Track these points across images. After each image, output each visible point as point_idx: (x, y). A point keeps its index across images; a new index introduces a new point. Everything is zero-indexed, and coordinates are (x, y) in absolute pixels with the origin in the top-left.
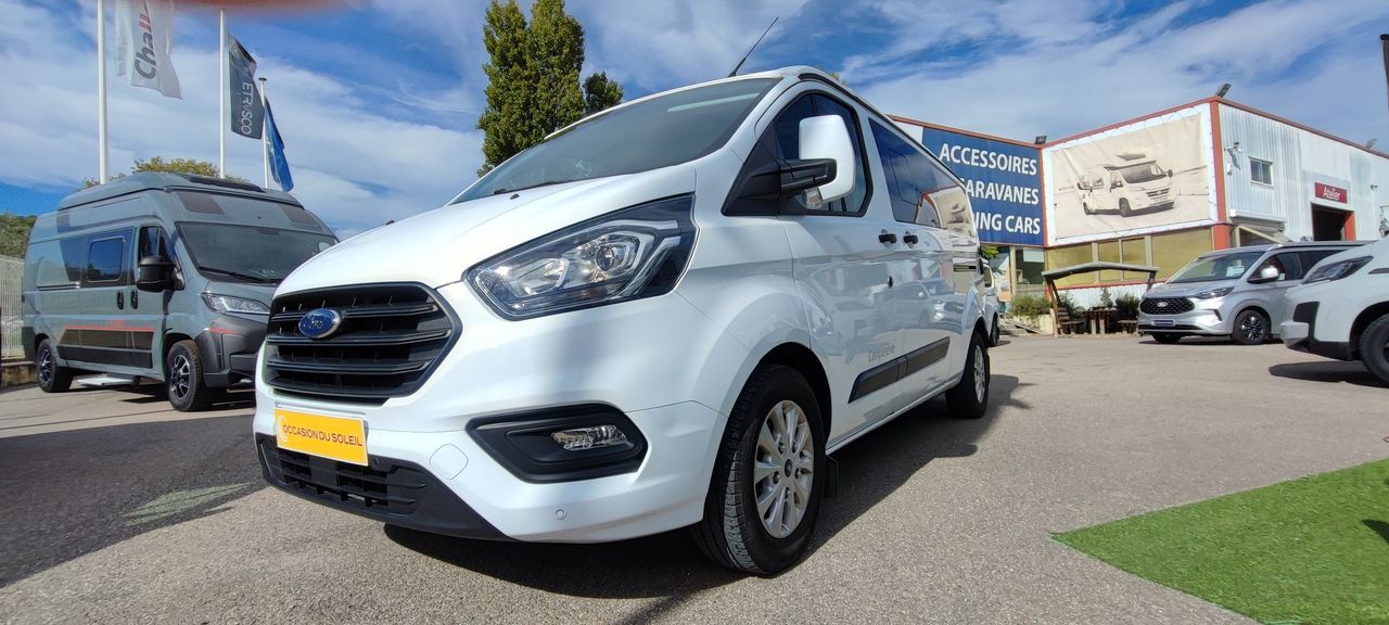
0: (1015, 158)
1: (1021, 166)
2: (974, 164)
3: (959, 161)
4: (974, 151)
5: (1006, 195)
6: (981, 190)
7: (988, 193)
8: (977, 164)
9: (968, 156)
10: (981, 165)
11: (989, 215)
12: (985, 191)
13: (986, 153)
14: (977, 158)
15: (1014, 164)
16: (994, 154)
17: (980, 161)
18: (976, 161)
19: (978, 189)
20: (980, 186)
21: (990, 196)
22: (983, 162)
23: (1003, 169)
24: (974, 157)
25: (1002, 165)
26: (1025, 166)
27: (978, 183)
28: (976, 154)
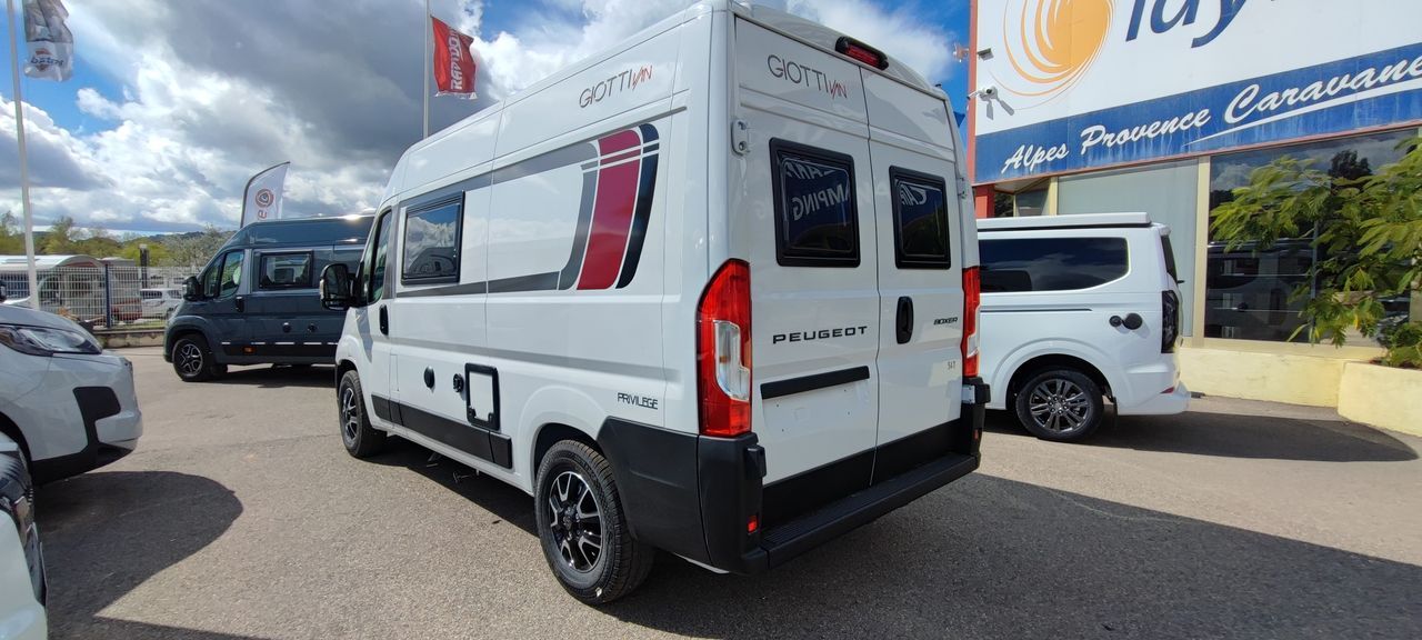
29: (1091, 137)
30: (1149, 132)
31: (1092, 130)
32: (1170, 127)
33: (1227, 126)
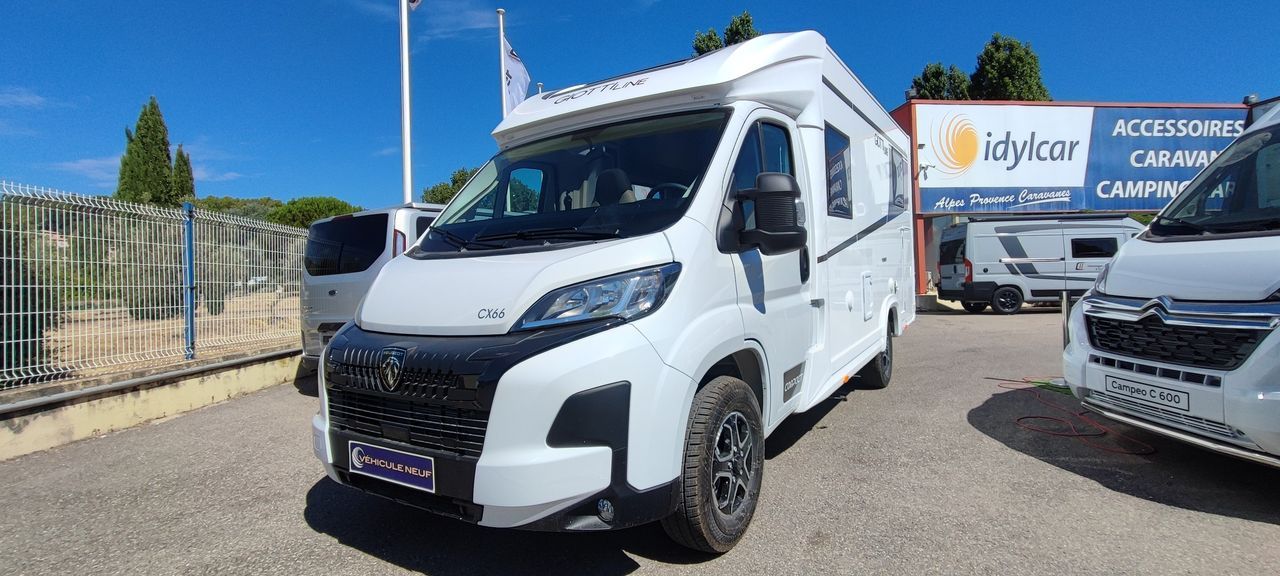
0: (1214, 122)
1: (1221, 129)
2: (1156, 134)
3: (1137, 134)
4: (1157, 122)
5: (1199, 161)
6: (1166, 159)
7: (1175, 161)
8: (1161, 134)
9: (1149, 128)
10: (1166, 134)
11: (1176, 183)
12: (1170, 160)
13: (1173, 121)
14: (1162, 128)
15: (1213, 129)
16: (1185, 121)
17: (1166, 130)
18: (1159, 131)
19: (1161, 159)
20: (1164, 156)
21: (1177, 164)
22: (1169, 132)
23: (1198, 134)
24: (1156, 128)
25: (1195, 129)
26: (1226, 128)
27: (1162, 153)
28: (1160, 125)
29: (975, 198)
30: (995, 200)
31: (975, 195)
32: (1002, 200)
33: (1020, 203)
